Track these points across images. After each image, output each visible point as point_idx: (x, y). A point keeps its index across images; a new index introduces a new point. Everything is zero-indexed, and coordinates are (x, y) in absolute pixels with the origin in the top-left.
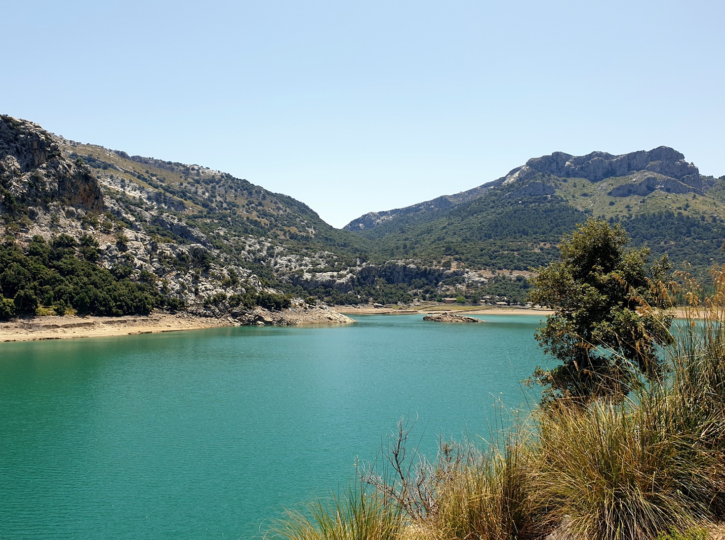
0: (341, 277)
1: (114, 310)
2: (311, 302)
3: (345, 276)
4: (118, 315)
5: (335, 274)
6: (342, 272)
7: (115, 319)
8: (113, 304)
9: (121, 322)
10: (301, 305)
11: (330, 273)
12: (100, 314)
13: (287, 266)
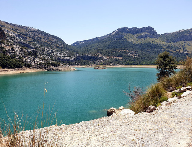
0: (71, 58)
1: (13, 67)
2: (65, 65)
3: (73, 58)
4: (14, 68)
5: (70, 57)
6: (72, 57)
7: (13, 69)
8: (12, 65)
9: (15, 70)
10: (63, 65)
11: (68, 57)
12: (9, 68)
13: (57, 55)
